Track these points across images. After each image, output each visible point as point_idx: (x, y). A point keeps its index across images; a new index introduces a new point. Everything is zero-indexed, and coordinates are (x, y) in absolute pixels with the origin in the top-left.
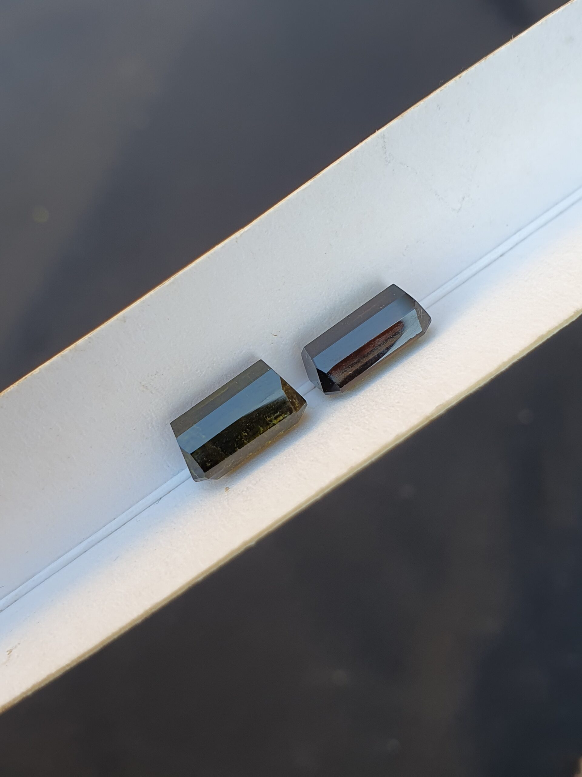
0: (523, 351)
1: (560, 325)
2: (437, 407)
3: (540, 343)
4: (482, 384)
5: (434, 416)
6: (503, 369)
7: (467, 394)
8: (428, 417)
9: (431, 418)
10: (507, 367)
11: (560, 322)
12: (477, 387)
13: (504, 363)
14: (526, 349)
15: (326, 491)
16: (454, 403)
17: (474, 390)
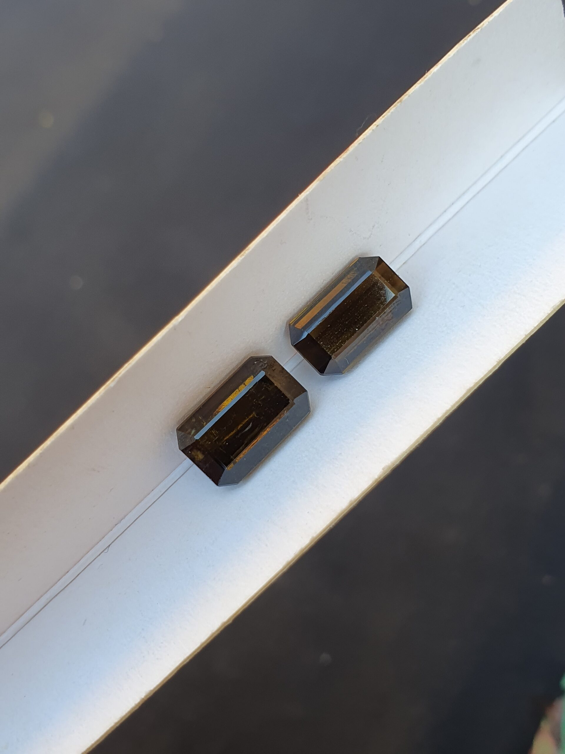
0: (454, 405)
1: (485, 376)
2: (383, 469)
3: (469, 394)
4: (420, 441)
5: (382, 477)
6: (438, 424)
7: (408, 452)
8: (377, 479)
9: (379, 480)
10: (441, 421)
11: (485, 373)
12: (417, 444)
13: (439, 419)
14: (457, 403)
15: (291, 563)
17: (414, 447)
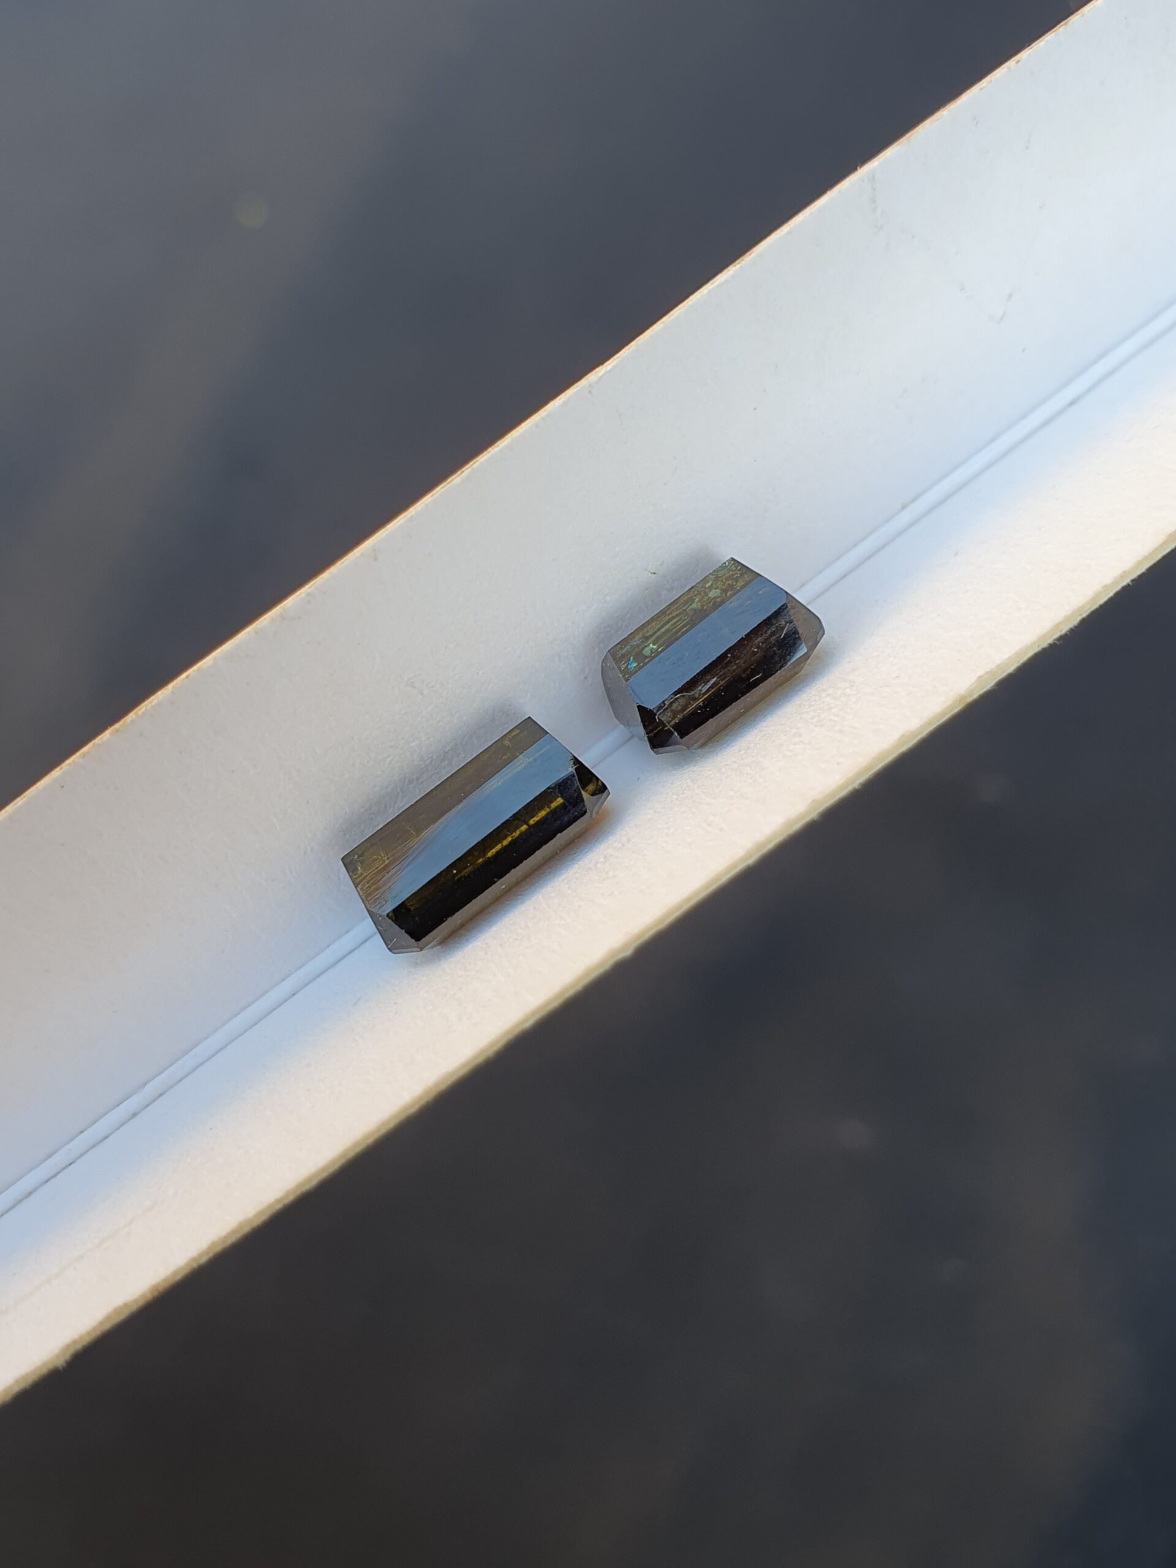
2: (979, 678)
5: (975, 696)
6: (1105, 599)
10: (1110, 595)
12: (1058, 635)
13: (1107, 590)
16: (1011, 669)
